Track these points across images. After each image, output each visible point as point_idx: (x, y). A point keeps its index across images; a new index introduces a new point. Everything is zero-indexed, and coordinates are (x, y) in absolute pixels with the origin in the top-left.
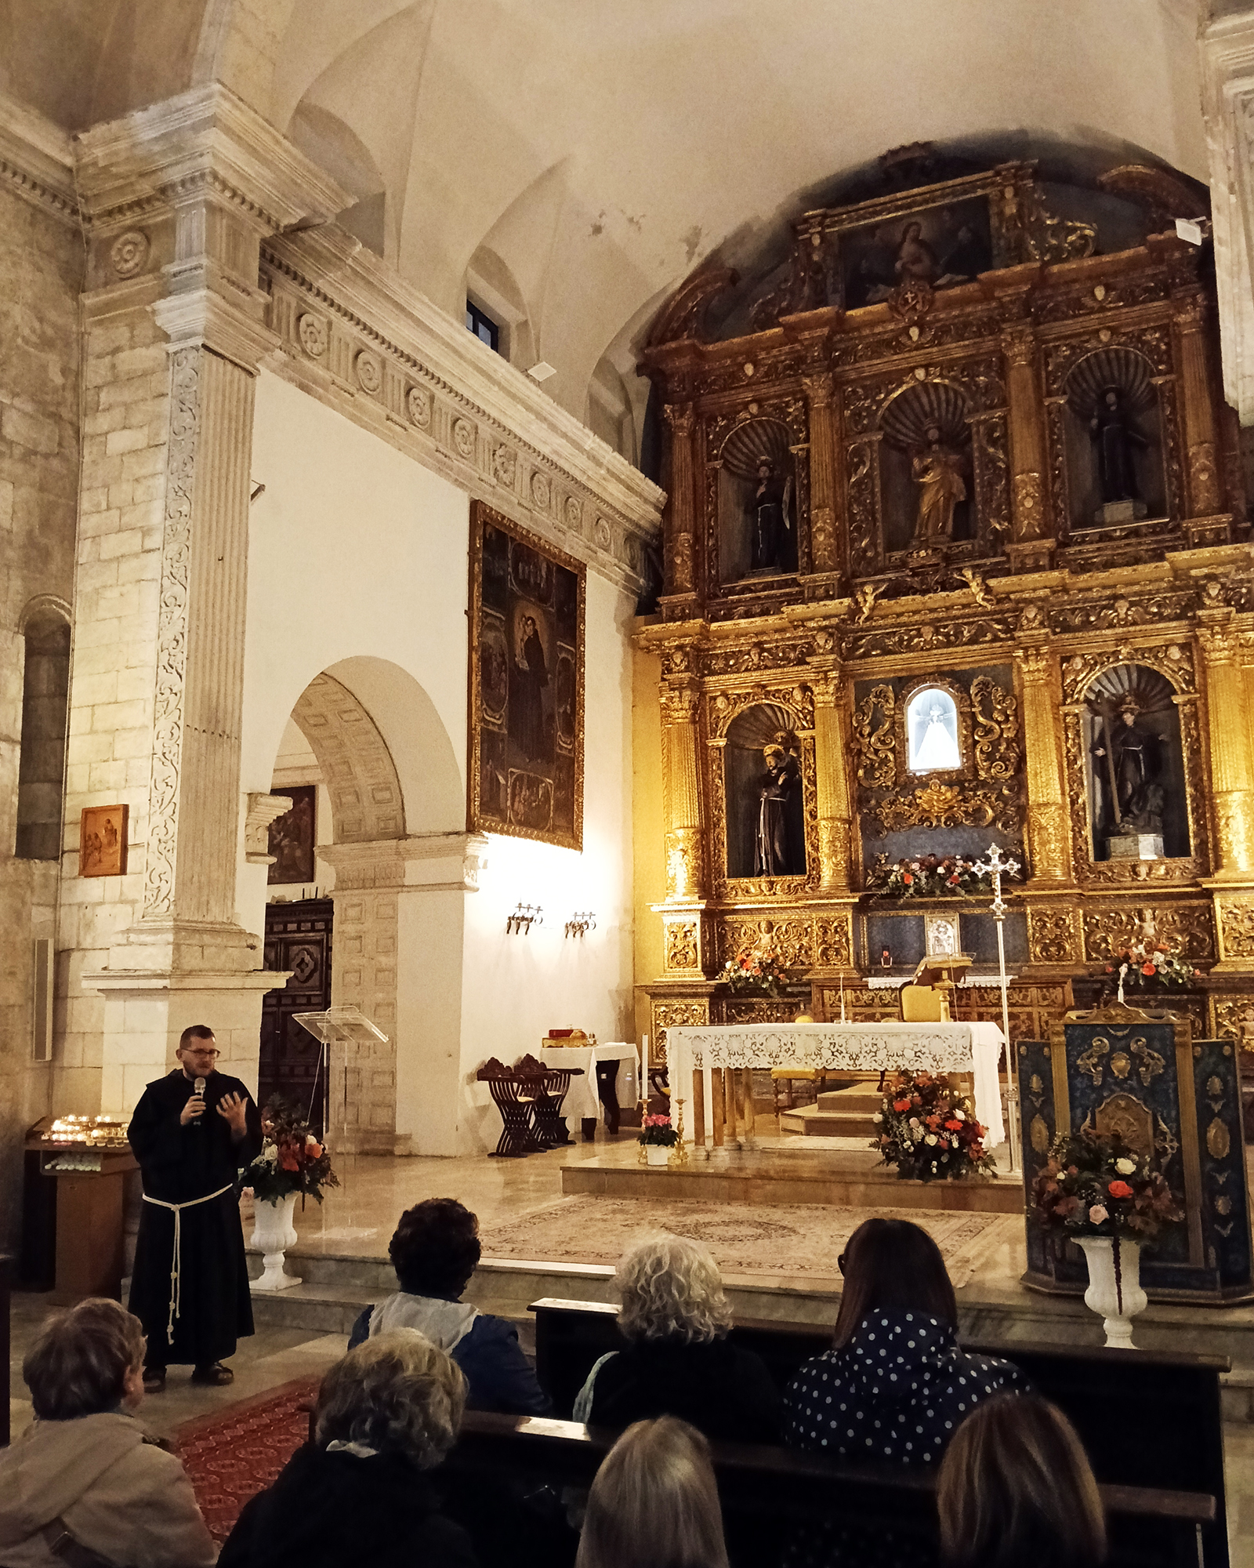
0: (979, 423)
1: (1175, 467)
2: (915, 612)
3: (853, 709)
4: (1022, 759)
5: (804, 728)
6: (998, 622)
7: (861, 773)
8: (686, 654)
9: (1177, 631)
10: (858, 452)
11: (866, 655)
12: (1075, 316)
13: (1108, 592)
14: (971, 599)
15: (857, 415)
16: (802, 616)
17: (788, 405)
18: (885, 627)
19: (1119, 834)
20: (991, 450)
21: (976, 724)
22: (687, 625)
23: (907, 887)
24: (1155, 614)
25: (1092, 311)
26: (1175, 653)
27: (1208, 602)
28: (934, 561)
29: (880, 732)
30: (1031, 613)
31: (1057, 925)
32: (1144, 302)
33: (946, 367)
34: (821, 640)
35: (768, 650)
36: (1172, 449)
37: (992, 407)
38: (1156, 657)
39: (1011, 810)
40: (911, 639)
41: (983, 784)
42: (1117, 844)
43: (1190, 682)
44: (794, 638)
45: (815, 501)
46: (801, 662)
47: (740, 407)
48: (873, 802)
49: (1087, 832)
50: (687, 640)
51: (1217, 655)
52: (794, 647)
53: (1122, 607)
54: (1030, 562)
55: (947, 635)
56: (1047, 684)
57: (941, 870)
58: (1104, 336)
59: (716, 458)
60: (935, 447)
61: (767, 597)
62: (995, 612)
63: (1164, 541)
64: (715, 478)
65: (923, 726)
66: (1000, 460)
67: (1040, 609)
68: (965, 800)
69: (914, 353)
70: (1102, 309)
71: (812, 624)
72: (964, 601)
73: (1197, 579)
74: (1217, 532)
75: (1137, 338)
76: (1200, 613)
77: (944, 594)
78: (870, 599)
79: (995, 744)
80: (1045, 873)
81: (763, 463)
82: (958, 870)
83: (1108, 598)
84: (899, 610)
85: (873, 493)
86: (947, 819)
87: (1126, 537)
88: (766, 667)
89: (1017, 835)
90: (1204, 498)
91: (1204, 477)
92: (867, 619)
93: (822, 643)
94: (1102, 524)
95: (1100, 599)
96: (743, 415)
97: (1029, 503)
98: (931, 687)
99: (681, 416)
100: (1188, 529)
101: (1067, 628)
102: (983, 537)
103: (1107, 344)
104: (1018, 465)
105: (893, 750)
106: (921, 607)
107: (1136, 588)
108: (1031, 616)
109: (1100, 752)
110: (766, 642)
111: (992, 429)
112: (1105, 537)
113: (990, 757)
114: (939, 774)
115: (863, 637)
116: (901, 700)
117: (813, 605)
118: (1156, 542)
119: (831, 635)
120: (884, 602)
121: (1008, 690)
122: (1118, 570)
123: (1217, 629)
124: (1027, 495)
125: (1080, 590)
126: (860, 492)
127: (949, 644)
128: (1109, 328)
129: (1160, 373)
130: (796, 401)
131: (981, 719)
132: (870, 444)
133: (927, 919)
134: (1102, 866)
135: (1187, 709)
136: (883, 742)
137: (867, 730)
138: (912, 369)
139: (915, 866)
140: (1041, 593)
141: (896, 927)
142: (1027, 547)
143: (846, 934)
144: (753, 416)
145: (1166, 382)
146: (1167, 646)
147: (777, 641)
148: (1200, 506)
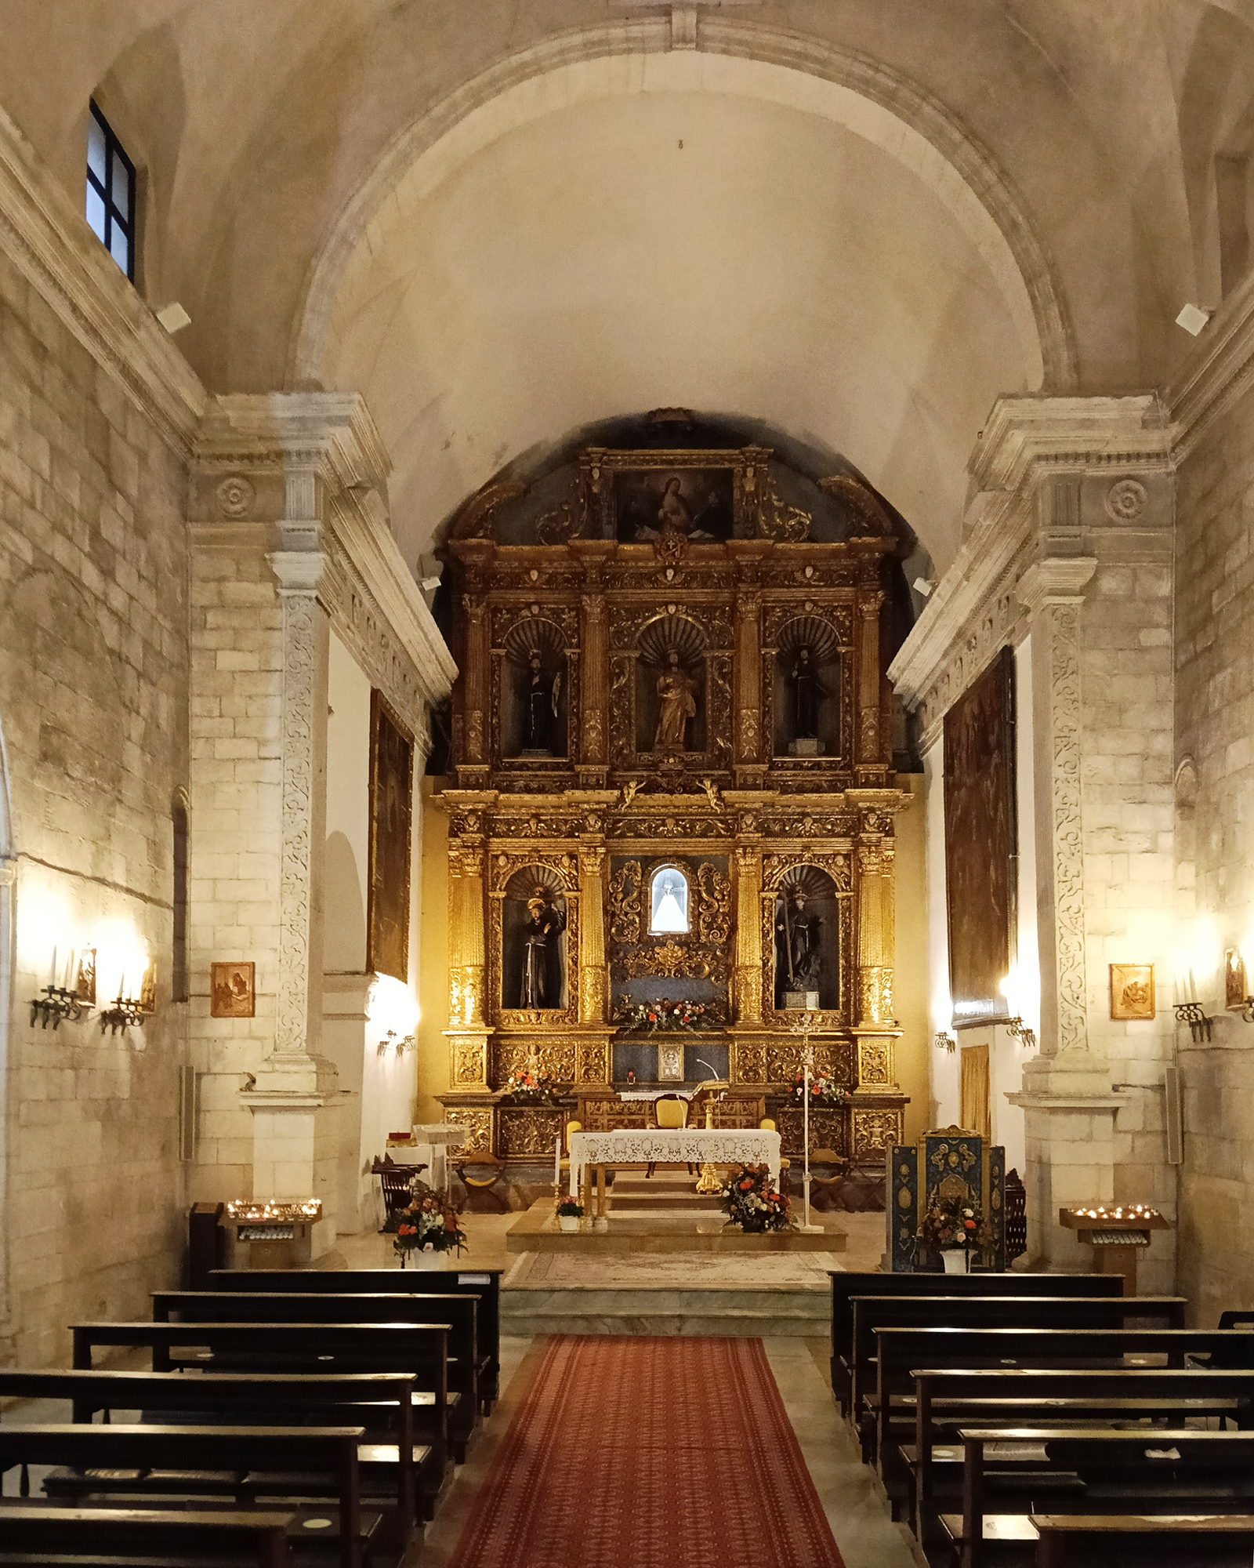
0: (714, 658)
1: (849, 719)
2: (666, 807)
3: (609, 878)
4: (734, 929)
5: (569, 890)
6: (722, 822)
7: (613, 930)
8: (478, 818)
9: (843, 845)
10: (620, 664)
11: (622, 836)
12: (788, 587)
13: (799, 810)
14: (707, 802)
15: (619, 633)
16: (580, 799)
17: (563, 612)
18: (638, 814)
19: (793, 990)
20: (721, 682)
21: (701, 899)
22: (483, 794)
23: (652, 1023)
24: (829, 830)
25: (801, 585)
26: (840, 861)
27: (867, 826)
28: (680, 767)
29: (630, 899)
30: (749, 820)
31: (755, 1057)
32: (838, 585)
33: (693, 607)
34: (592, 819)
35: (544, 821)
36: (847, 705)
37: (722, 647)
38: (827, 862)
39: (721, 969)
40: (657, 827)
41: (703, 946)
42: (791, 997)
43: (848, 884)
44: (566, 814)
45: (589, 702)
46: (571, 835)
47: (523, 606)
48: (621, 954)
49: (772, 988)
50: (480, 806)
51: (870, 868)
52: (566, 822)
53: (808, 821)
54: (750, 780)
55: (684, 827)
56: (755, 876)
57: (676, 1012)
58: (808, 607)
59: (500, 646)
60: (674, 669)
61: (544, 776)
62: (721, 814)
63: (837, 775)
64: (499, 665)
65: (660, 897)
66: (727, 692)
67: (755, 817)
68: (690, 958)
69: (668, 591)
70: (809, 586)
71: (586, 806)
72: (700, 803)
73: (860, 810)
74: (878, 776)
75: (829, 612)
76: (862, 835)
77: (686, 796)
78: (632, 792)
79: (714, 917)
80: (747, 1017)
81: (535, 656)
82: (689, 1012)
83: (798, 814)
84: (652, 803)
85: (629, 701)
86: (676, 971)
87: (811, 768)
88: (542, 836)
89: (725, 987)
90: (869, 749)
91: (871, 733)
92: (629, 807)
93: (592, 823)
94: (794, 755)
95: (793, 814)
96: (525, 613)
97: (751, 734)
98: (670, 867)
99: (478, 606)
100: (858, 771)
101: (769, 833)
102: (712, 751)
103: (810, 613)
104: (744, 702)
105: (639, 914)
106: (668, 803)
107: (819, 810)
108: (749, 822)
109: (781, 928)
110: (543, 815)
111: (722, 665)
112: (797, 766)
113: (709, 926)
114: (673, 936)
115: (619, 821)
116: (647, 877)
117: (589, 792)
118: (833, 775)
119: (599, 817)
120: (642, 796)
121: (725, 878)
122: (810, 795)
123: (873, 848)
124: (750, 726)
125: (782, 806)
126: (619, 697)
127: (685, 835)
128: (812, 601)
129: (844, 644)
130: (570, 610)
131: (704, 895)
132: (629, 658)
133: (660, 1047)
134: (781, 1013)
135: (845, 903)
136: (632, 907)
137: (620, 896)
138: (666, 604)
139: (658, 1008)
140: (757, 806)
141: (635, 1052)
142: (749, 768)
143: (603, 1058)
144: (534, 615)
145: (847, 652)
146: (835, 855)
147: (552, 814)
148: (866, 755)
